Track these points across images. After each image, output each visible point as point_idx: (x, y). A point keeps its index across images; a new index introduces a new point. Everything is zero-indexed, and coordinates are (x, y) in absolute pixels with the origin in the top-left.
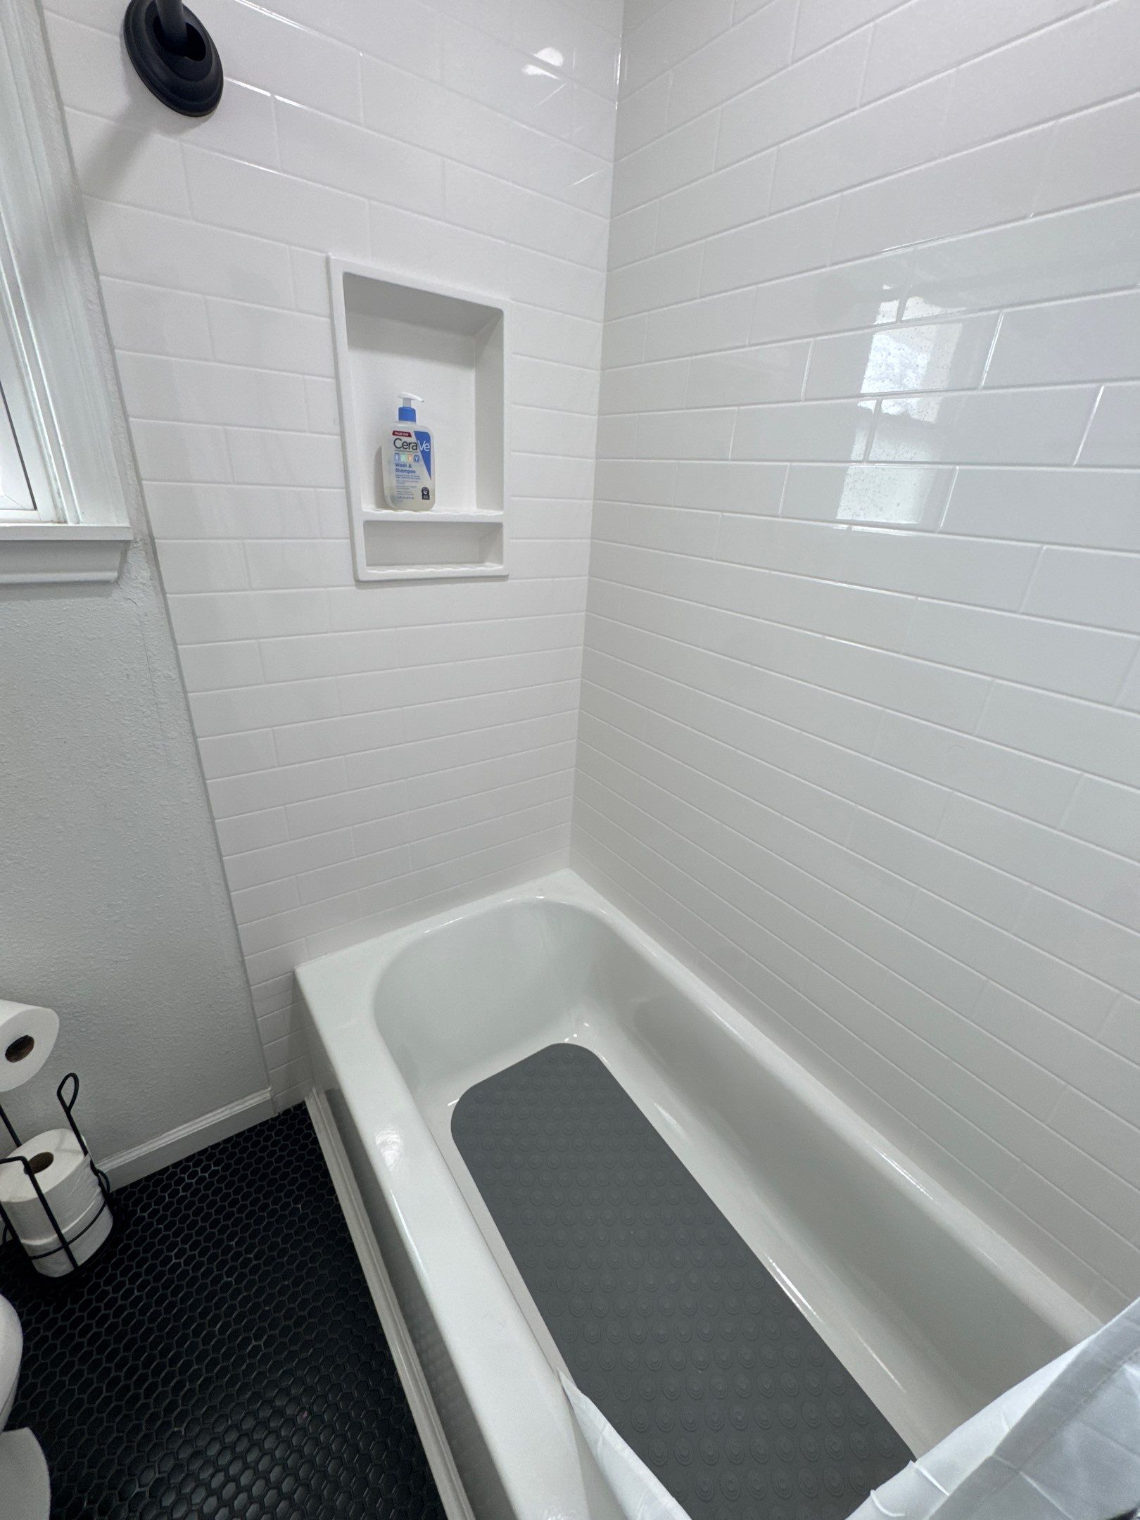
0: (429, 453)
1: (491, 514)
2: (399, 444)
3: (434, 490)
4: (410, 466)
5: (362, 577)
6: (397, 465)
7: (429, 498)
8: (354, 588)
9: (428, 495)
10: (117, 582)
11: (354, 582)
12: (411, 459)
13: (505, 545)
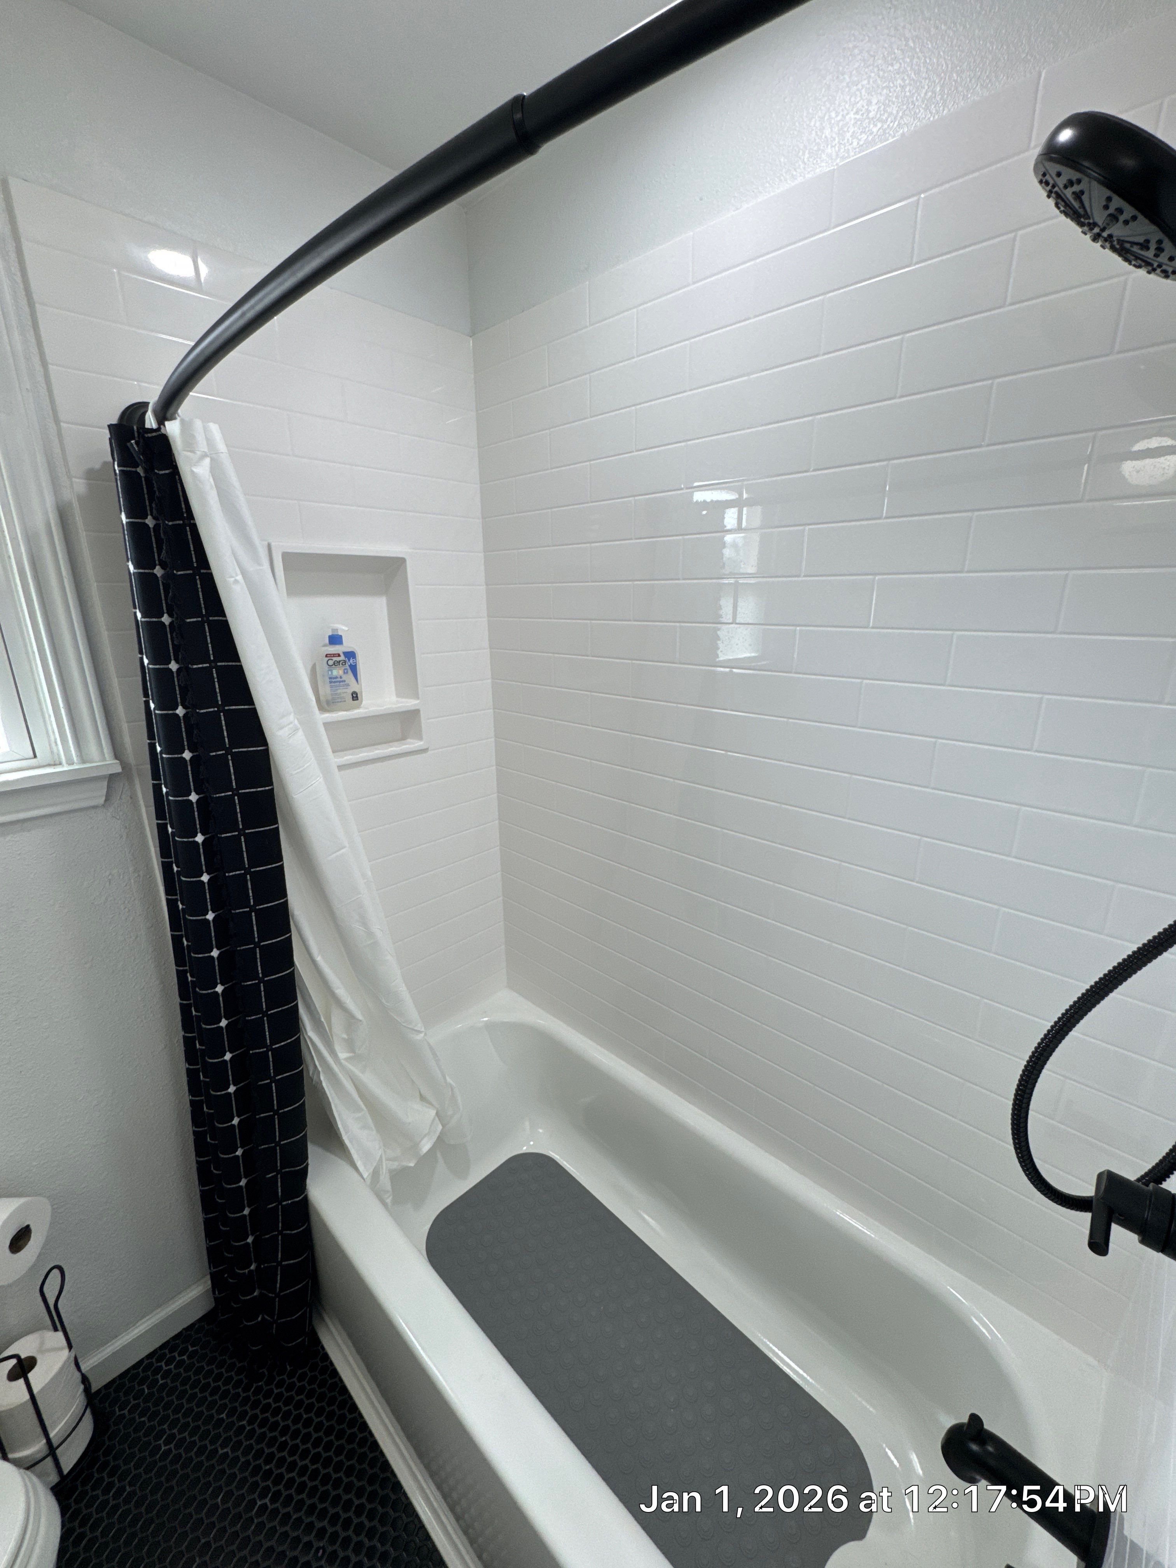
0: (355, 666)
1: (410, 703)
2: (331, 663)
3: (361, 692)
4: (341, 677)
6: (330, 678)
7: (357, 700)
9: (357, 697)
10: (103, 805)
12: (341, 672)
13: (423, 726)
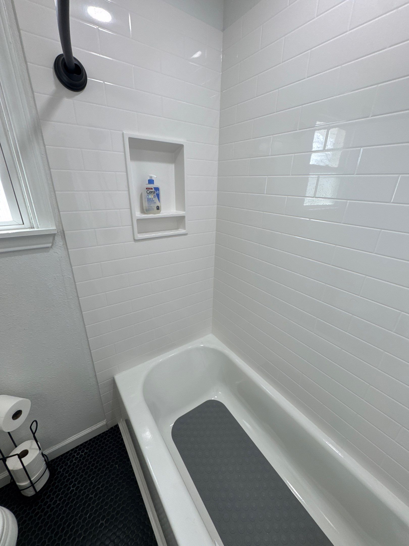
0: (159, 193)
1: (181, 213)
2: (148, 192)
3: (161, 206)
4: (152, 199)
5: (136, 239)
6: (148, 199)
7: (159, 210)
8: (134, 242)
9: (159, 208)
10: (51, 247)
11: (133, 240)
12: (153, 197)
13: (186, 223)
